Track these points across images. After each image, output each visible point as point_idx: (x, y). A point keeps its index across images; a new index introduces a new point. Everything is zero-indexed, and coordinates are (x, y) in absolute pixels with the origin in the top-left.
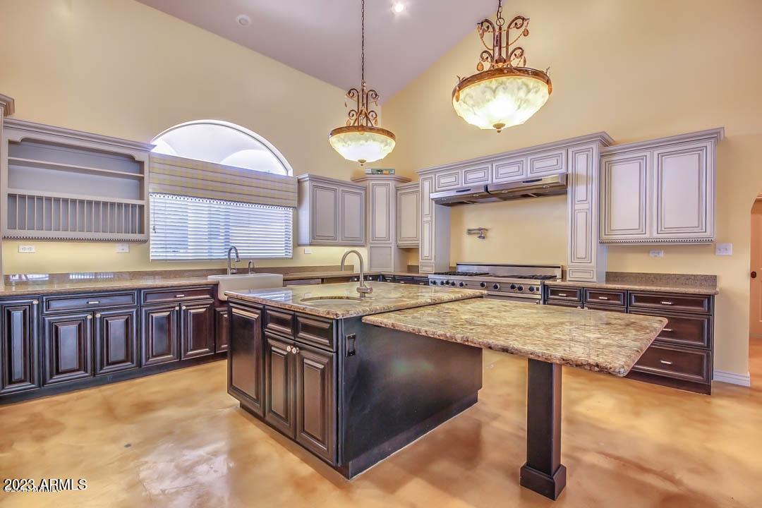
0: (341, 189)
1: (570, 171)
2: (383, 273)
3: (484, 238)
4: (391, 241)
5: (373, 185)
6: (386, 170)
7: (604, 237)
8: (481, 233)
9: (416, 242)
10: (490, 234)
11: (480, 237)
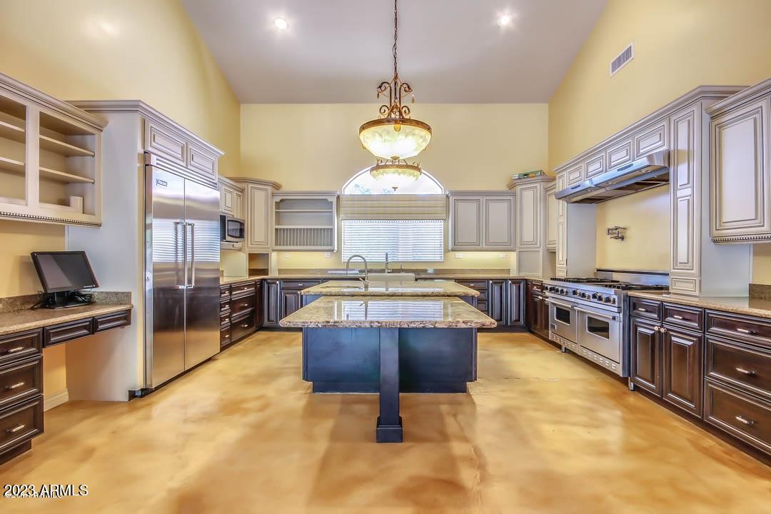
0: (485, 198)
1: (672, 148)
2: (526, 278)
3: (622, 238)
4: (538, 245)
5: (522, 190)
6: (533, 173)
7: (715, 233)
8: (619, 234)
9: (554, 246)
10: (628, 234)
11: (616, 238)
